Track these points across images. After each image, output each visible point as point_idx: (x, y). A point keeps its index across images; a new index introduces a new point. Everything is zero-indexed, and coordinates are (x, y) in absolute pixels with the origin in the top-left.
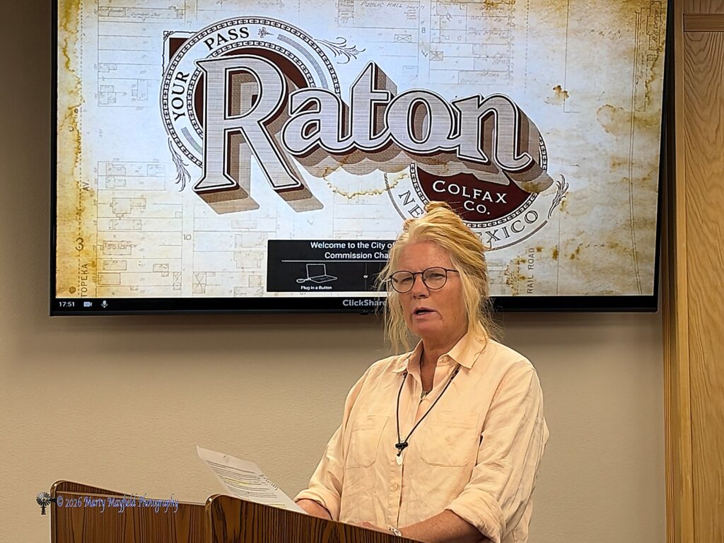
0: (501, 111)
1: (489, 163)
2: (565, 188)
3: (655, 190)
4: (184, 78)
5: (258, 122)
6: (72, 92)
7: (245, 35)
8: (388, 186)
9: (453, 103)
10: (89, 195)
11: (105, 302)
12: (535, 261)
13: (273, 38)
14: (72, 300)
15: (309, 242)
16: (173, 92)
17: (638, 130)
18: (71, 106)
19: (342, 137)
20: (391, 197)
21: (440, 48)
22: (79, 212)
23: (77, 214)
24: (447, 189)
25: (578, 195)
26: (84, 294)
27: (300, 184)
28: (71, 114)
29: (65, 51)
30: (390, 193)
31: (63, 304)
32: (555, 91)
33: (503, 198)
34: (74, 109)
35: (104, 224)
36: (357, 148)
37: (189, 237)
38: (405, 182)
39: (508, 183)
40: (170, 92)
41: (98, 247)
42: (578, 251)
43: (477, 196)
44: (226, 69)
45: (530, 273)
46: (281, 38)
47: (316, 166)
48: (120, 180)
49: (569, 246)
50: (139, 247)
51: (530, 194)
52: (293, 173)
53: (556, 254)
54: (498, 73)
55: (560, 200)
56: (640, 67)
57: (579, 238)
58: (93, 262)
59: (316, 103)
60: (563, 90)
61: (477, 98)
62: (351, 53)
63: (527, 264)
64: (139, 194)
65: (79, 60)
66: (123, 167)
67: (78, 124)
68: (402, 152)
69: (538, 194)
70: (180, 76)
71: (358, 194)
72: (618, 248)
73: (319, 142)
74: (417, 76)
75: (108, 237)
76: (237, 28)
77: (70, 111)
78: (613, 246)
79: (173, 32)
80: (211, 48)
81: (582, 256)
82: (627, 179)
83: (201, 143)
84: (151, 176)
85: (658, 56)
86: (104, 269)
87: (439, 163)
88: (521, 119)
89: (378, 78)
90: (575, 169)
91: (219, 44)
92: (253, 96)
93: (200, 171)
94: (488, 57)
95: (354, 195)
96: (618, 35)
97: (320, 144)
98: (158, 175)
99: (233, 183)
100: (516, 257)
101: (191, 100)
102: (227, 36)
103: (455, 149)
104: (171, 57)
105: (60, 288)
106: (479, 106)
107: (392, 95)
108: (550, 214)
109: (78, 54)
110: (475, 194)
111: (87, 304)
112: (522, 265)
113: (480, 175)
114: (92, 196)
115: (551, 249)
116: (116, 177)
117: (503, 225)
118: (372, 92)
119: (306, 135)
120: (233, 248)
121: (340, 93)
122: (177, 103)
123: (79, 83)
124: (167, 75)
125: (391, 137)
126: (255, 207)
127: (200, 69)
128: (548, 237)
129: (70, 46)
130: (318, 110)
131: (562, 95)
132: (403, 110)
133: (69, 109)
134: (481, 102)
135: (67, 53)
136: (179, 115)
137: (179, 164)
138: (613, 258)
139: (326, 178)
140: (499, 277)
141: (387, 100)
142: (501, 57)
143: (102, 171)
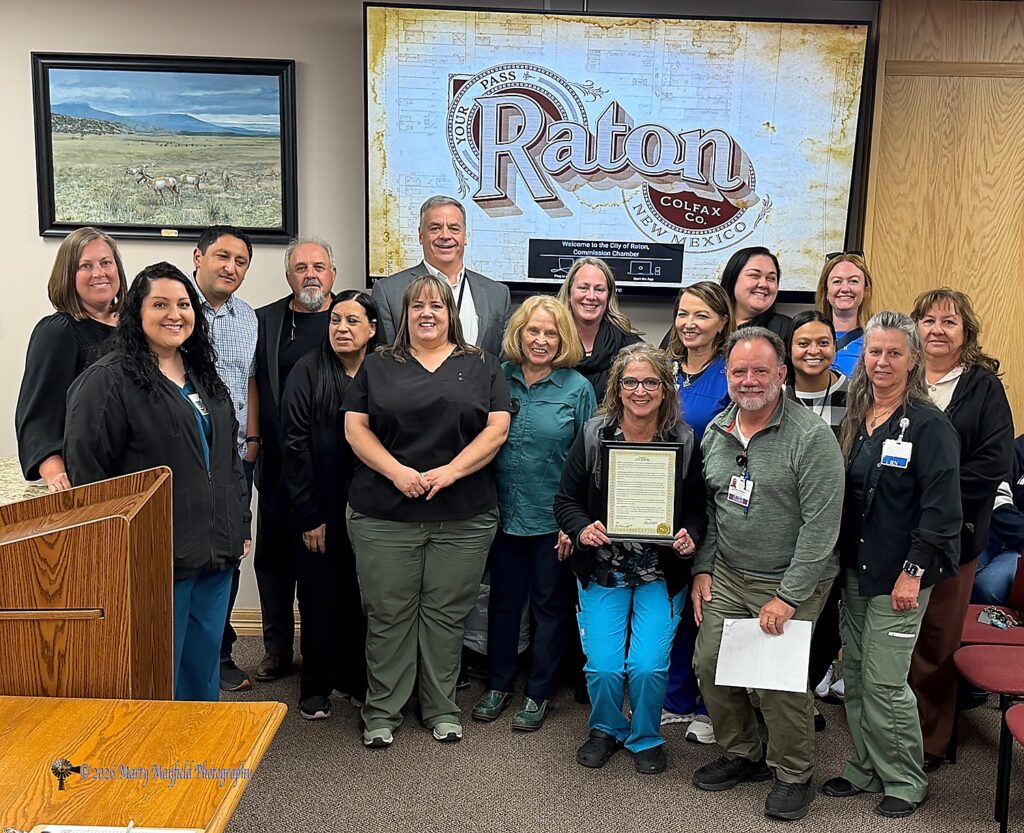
0: (718, 143)
1: (707, 184)
2: (769, 205)
3: (845, 208)
4: (465, 112)
5: (523, 147)
6: (379, 120)
7: (513, 78)
8: (624, 200)
9: (679, 135)
10: (393, 199)
13: (535, 81)
15: (561, 241)
16: (456, 122)
17: (834, 160)
19: (589, 161)
20: (627, 208)
21: (670, 90)
23: (384, 214)
24: (672, 203)
25: (780, 211)
27: (554, 196)
28: (379, 138)
30: (626, 205)
32: (765, 127)
33: (718, 212)
34: (381, 134)
35: (404, 222)
36: (600, 169)
38: (639, 197)
39: (722, 200)
40: (454, 122)
41: (400, 239)
43: (696, 210)
44: (497, 105)
46: (541, 80)
47: (567, 182)
48: (415, 189)
51: (740, 209)
52: (548, 187)
54: (718, 111)
55: (765, 214)
56: (838, 108)
57: (779, 245)
58: (396, 250)
59: (568, 132)
60: (771, 126)
61: (699, 131)
62: (597, 93)
65: (385, 96)
66: (418, 179)
67: (384, 146)
68: (637, 173)
69: (747, 209)
70: (461, 110)
71: (601, 205)
72: (811, 254)
73: (570, 164)
74: (650, 113)
75: (407, 231)
76: (507, 72)
77: (377, 136)
78: (808, 252)
79: (455, 75)
80: (486, 88)
82: (822, 199)
83: (477, 162)
84: (440, 186)
85: (854, 99)
86: (404, 256)
87: (666, 183)
88: (734, 147)
89: (618, 112)
90: (778, 190)
91: (492, 85)
92: (519, 127)
93: (477, 184)
94: (709, 98)
95: (597, 206)
96: (821, 81)
97: (571, 166)
98: (444, 186)
99: (502, 194)
101: (470, 129)
102: (498, 79)
103: (679, 172)
104: (454, 94)
105: (372, 269)
106: (701, 137)
107: (629, 127)
108: (756, 225)
109: (384, 92)
113: (700, 193)
114: (395, 201)
116: (413, 187)
117: (717, 233)
118: (613, 125)
119: (560, 158)
120: (502, 244)
121: (587, 125)
122: (460, 131)
123: (385, 113)
124: (452, 110)
125: (628, 161)
126: (519, 213)
127: (477, 104)
129: (377, 85)
130: (570, 139)
131: (771, 130)
132: (638, 139)
133: (377, 133)
134: (702, 135)
135: (375, 90)
136: (461, 140)
137: (461, 179)
138: (807, 262)
139: (575, 192)
140: (712, 273)
141: (626, 131)
142: (721, 98)
143: (402, 182)
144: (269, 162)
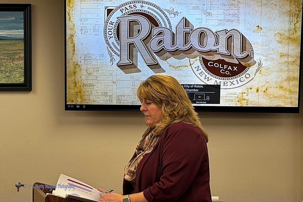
0: (235, 35)
1: (230, 55)
2: (261, 65)
3: (298, 66)
4: (113, 24)
5: (141, 40)
6: (71, 29)
7: (135, 7)
8: (190, 64)
9: (216, 32)
10: (78, 66)
11: (84, 106)
12: (249, 93)
13: (146, 8)
14: (72, 105)
16: (109, 29)
17: (291, 43)
18: (71, 34)
19: (173, 45)
20: (192, 68)
21: (211, 11)
22: (75, 73)
23: (74, 73)
24: (214, 65)
25: (266, 68)
26: (77, 103)
27: (156, 63)
28: (71, 37)
29: (69, 14)
30: (191, 66)
31: (69, 106)
32: (257, 27)
33: (236, 69)
34: (72, 35)
35: (84, 77)
36: (178, 50)
37: (115, 82)
38: (197, 62)
39: (238, 63)
40: (107, 29)
41: (82, 86)
42: (266, 89)
43: (226, 68)
44: (128, 20)
45: (247, 98)
46: (149, 8)
47: (163, 56)
48: (89, 61)
49: (263, 87)
50: (96, 86)
51: (247, 67)
52: (154, 59)
53: (258, 91)
54: (234, 21)
55: (259, 70)
56: (292, 18)
57: (267, 84)
58: (80, 91)
59: (162, 32)
60: (260, 27)
61: (225, 30)
62: (176, 14)
63: (246, 94)
64: (96, 67)
65: (74, 17)
66: (90, 56)
67: (74, 41)
68: (196, 51)
69: (250, 67)
70: (111, 23)
71: (179, 67)
72: (283, 89)
73: (163, 47)
74: (201, 22)
75: (86, 82)
76: (132, 5)
77: (70, 36)
78: (281, 87)
79: (108, 7)
80: (122, 13)
81: (268, 91)
82: (286, 62)
83: (119, 48)
84: (101, 60)
85: (299, 14)
86: (84, 94)
87: (210, 55)
88: (243, 38)
89: (187, 23)
90: (265, 58)
91: (125, 11)
92: (138, 30)
93: (119, 58)
94: (230, 15)
95: (177, 67)
96: (283, 6)
97: (164, 48)
98: (103, 59)
99: (131, 63)
100: (242, 91)
101: (115, 32)
102: (128, 8)
103: (216, 50)
104: (107, 16)
105: (68, 100)
106: (226, 33)
107: (192, 29)
108: (255, 75)
109: (74, 15)
110: (225, 67)
111: (78, 107)
112: (244, 94)
113: (227, 60)
114: (79, 67)
115: (256, 89)
116: (88, 60)
117: (236, 79)
118: (184, 28)
119: (159, 44)
120: (131, 87)
121: (171, 29)
122: (110, 33)
123: (74, 26)
124: (106, 22)
125: (191, 45)
126: (139, 71)
127: (118, 20)
128: (254, 84)
129: (71, 12)
130: (163, 35)
131: (260, 29)
132: (196, 35)
133: (71, 35)
134: (227, 32)
135: (70, 15)
136: (111, 37)
137: (111, 55)
138: (281, 92)
139: (166, 61)
140: (235, 99)
141: (190, 31)
142: (235, 14)
143: (83, 58)
144: (18, 52)
